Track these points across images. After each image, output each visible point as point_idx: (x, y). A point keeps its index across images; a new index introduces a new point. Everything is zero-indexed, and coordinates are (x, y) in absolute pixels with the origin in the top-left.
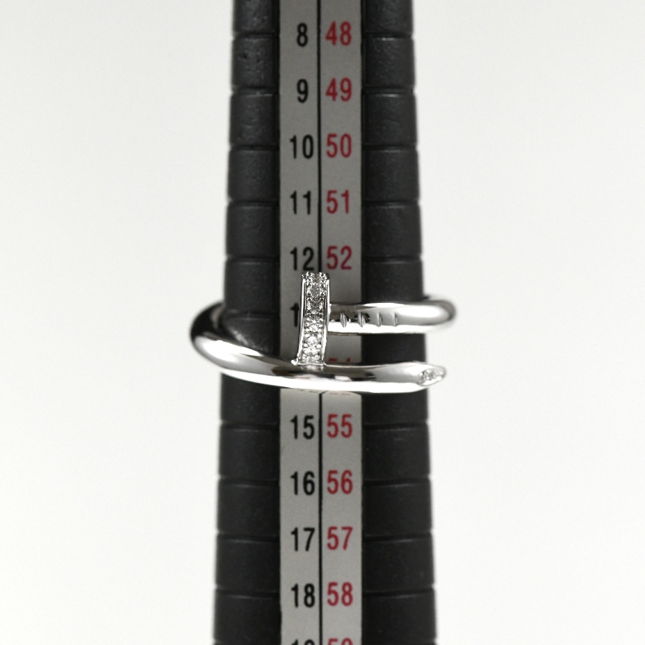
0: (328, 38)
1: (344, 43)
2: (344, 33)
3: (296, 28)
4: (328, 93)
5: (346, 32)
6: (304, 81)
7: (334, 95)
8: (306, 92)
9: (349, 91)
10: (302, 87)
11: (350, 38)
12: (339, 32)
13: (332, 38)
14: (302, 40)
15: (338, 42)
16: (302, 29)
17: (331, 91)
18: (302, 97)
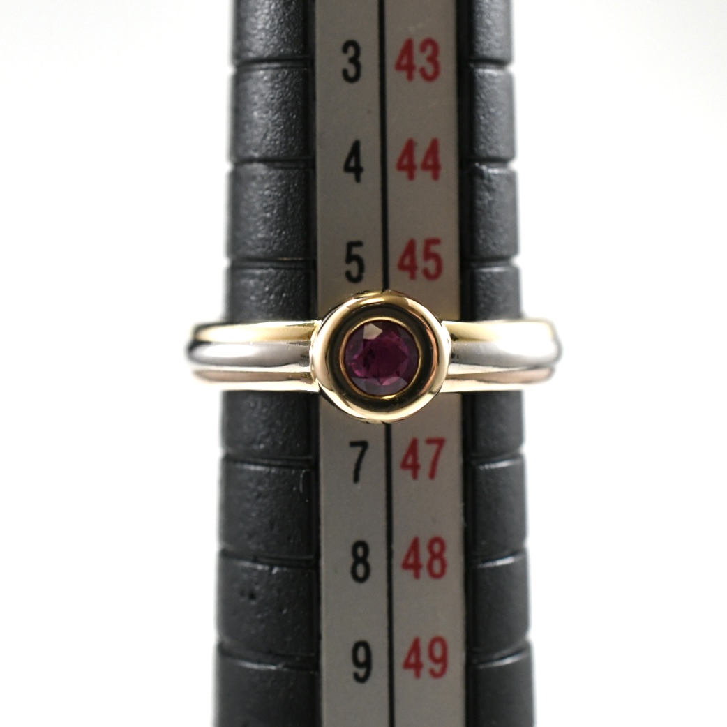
0: (406, 566)
1: (434, 575)
2: (434, 556)
3: (349, 550)
4: (407, 665)
5: (438, 556)
6: (365, 645)
7: (417, 667)
8: (367, 664)
9: (443, 660)
10: (361, 656)
11: (444, 566)
12: (425, 556)
13: (413, 566)
14: (361, 570)
15: (424, 572)
16: (360, 552)
17: (413, 660)
18: (362, 672)
